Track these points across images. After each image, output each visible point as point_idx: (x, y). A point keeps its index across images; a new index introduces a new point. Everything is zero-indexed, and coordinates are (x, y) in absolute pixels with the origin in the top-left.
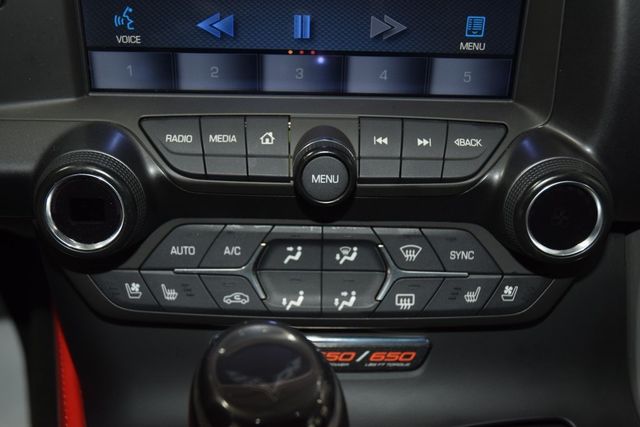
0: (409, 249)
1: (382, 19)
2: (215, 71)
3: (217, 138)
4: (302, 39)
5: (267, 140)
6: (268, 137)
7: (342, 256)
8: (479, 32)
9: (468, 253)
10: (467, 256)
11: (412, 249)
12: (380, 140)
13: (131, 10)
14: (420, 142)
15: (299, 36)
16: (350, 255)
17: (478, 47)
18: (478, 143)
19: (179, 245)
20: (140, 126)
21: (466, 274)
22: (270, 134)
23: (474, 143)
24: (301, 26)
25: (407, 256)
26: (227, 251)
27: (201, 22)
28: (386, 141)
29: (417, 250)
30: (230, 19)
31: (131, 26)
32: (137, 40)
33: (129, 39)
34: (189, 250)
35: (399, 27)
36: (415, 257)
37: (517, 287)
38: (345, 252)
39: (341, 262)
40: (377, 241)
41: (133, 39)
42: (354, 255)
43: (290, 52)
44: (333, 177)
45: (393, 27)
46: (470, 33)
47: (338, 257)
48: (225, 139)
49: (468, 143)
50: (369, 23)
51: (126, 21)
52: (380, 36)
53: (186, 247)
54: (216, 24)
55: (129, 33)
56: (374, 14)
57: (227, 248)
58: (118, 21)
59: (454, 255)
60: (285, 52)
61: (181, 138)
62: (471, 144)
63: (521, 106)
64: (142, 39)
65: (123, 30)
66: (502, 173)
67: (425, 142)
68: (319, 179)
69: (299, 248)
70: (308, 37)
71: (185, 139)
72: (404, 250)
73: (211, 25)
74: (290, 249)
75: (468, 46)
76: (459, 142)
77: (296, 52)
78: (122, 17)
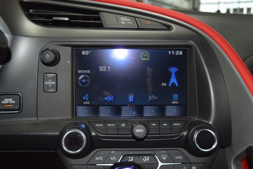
0: (164, 156)
1: (151, 96)
2: (108, 111)
3: (110, 125)
4: (131, 102)
5: (123, 125)
6: (123, 124)
7: (145, 159)
8: (177, 99)
9: (181, 157)
10: (180, 158)
11: (165, 156)
12: (153, 124)
13: (88, 95)
14: (164, 125)
15: (131, 101)
16: (147, 159)
17: (176, 102)
18: (180, 124)
19: (98, 157)
20: (89, 123)
21: (181, 164)
22: (124, 124)
23: (178, 124)
24: (131, 98)
25: (163, 158)
26: (112, 158)
27: (105, 98)
28: (155, 124)
29: (166, 156)
30: (113, 97)
31: (87, 99)
32: (89, 103)
33: (87, 103)
34: (101, 158)
35: (156, 98)
36: (166, 158)
37: (196, 167)
38: (146, 158)
39: (145, 161)
40: (155, 154)
41: (88, 103)
42: (148, 159)
43: (128, 105)
44: (142, 130)
45: (154, 98)
46: (174, 99)
47: (143, 160)
48: (112, 125)
49: (177, 124)
50: (148, 97)
51: (86, 98)
52: (151, 100)
53: (100, 157)
54: (109, 98)
55: (87, 101)
56: (149, 95)
57: (112, 157)
58: (84, 98)
59: (177, 158)
60: (127, 105)
61: (100, 125)
62: (178, 125)
63: (190, 117)
64: (90, 103)
65: (85, 100)
66: (187, 132)
67: (165, 125)
68: (138, 131)
69: (132, 157)
70: (133, 101)
71: (101, 125)
72: (162, 156)
73: (108, 99)
74: (130, 158)
75: (174, 102)
76: (174, 124)
77: (130, 105)
78: (85, 97)
